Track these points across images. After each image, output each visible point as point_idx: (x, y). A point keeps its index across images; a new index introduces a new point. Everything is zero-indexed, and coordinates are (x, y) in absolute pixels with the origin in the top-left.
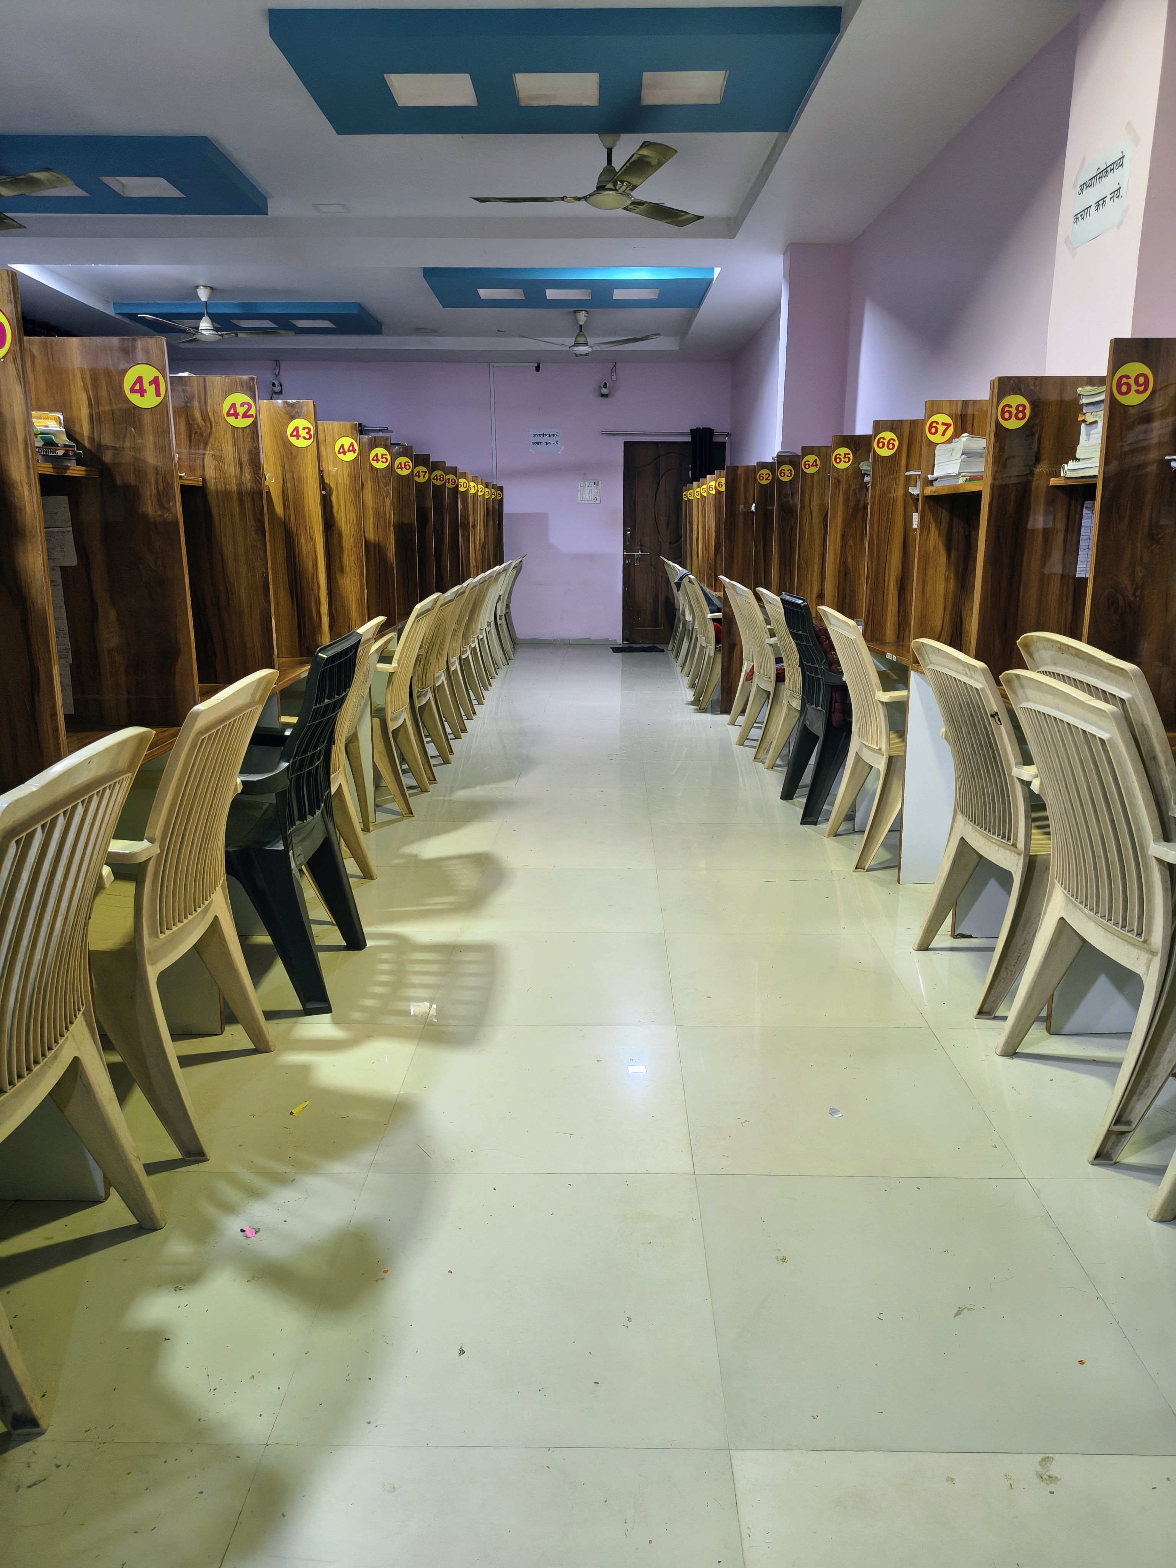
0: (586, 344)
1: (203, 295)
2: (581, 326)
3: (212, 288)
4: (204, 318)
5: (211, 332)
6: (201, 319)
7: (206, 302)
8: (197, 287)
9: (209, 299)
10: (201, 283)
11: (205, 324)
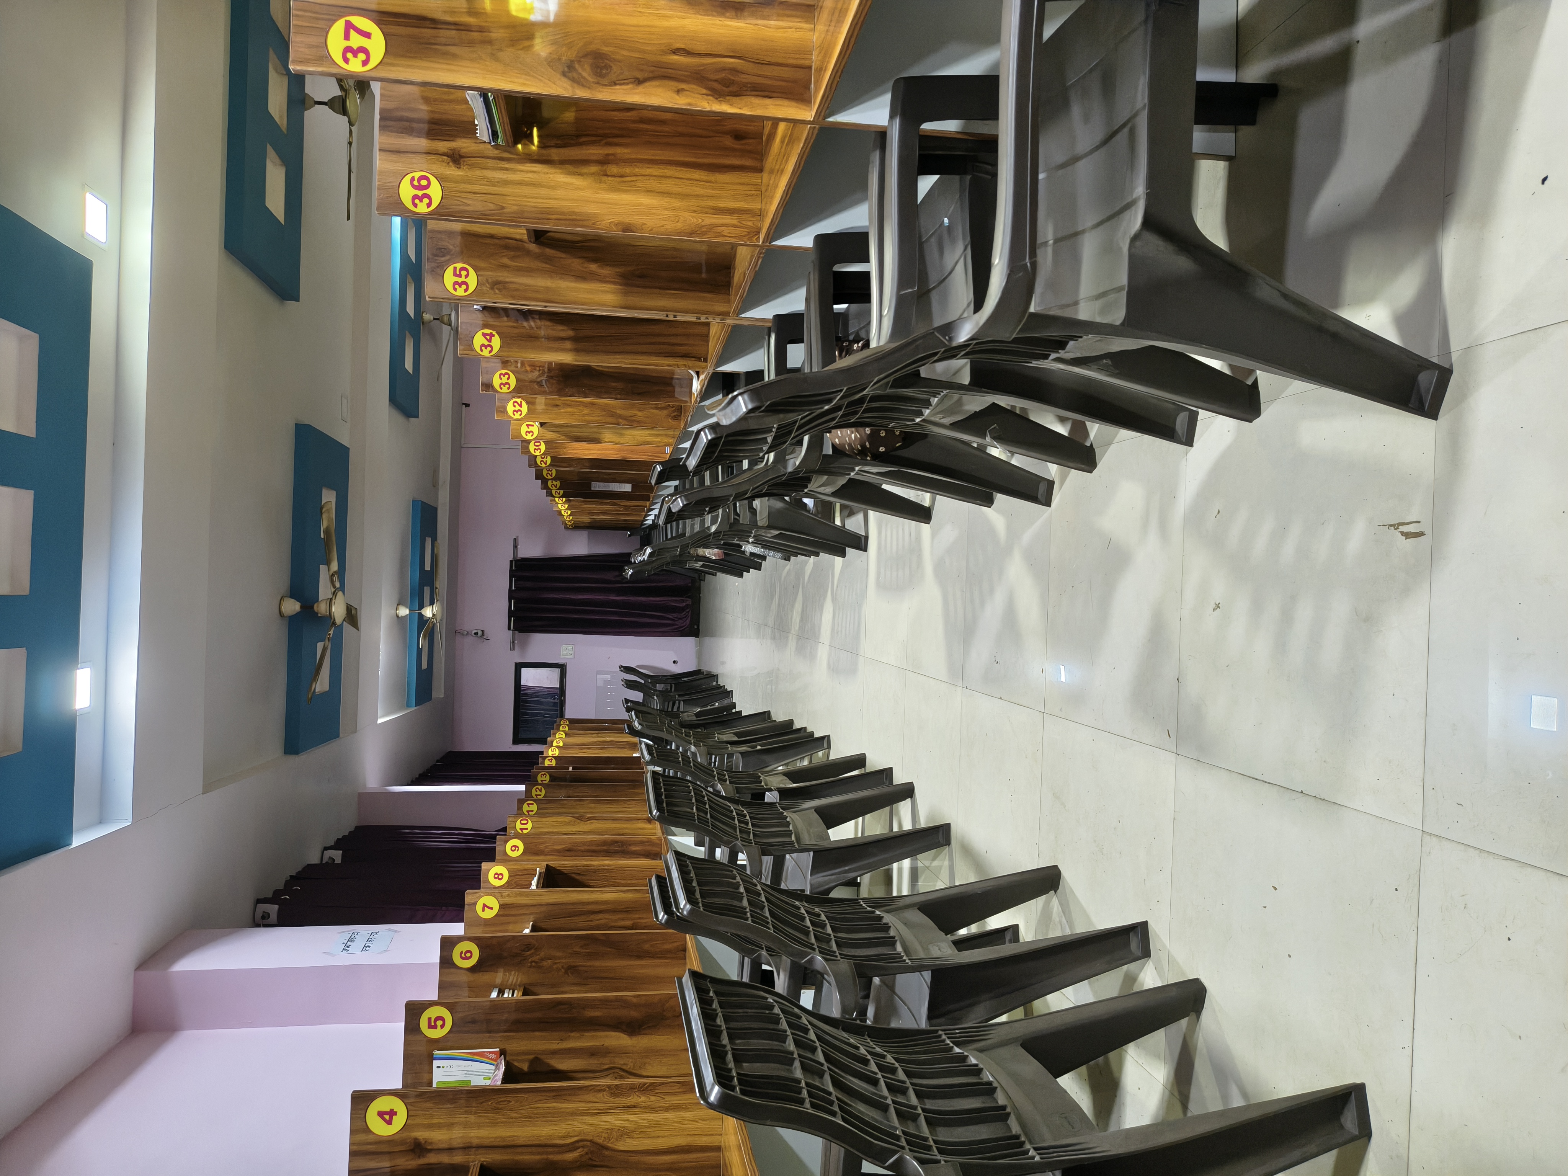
0: (450, 315)
1: (404, 611)
2: (434, 319)
3: (398, 605)
4: (423, 613)
5: (435, 606)
6: (423, 615)
7: (410, 610)
8: (397, 616)
9: (407, 607)
10: (393, 612)
11: (428, 612)
